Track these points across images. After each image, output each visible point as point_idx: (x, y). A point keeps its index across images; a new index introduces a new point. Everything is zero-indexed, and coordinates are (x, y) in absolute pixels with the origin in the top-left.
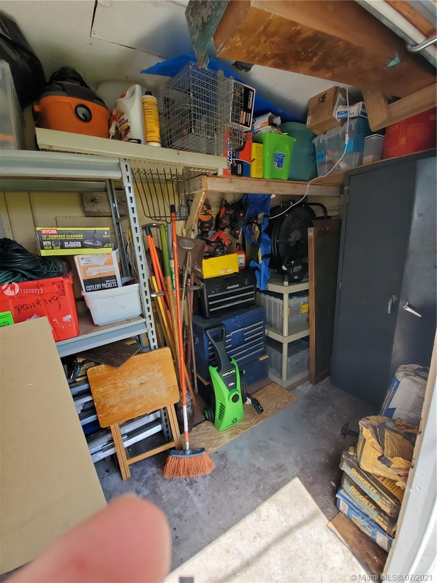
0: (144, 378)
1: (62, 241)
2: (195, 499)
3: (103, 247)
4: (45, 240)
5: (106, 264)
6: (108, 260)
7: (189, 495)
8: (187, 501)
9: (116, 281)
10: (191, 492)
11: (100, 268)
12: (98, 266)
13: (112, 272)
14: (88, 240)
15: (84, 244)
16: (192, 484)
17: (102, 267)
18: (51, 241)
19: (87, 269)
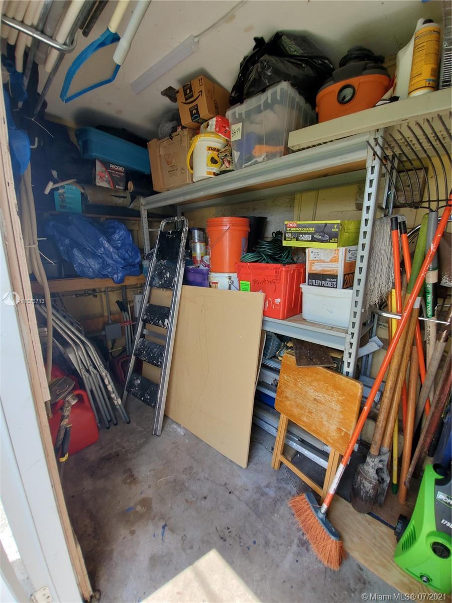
0: (320, 396)
1: (299, 234)
2: (290, 556)
3: (329, 242)
4: (288, 233)
5: (331, 261)
6: (335, 257)
7: (291, 546)
8: (283, 546)
9: (337, 282)
10: (294, 548)
11: (325, 264)
12: (324, 261)
13: (335, 271)
14: (317, 234)
15: (314, 237)
16: (303, 546)
17: (327, 264)
18: (291, 233)
19: (314, 263)
